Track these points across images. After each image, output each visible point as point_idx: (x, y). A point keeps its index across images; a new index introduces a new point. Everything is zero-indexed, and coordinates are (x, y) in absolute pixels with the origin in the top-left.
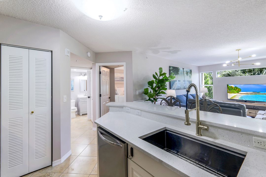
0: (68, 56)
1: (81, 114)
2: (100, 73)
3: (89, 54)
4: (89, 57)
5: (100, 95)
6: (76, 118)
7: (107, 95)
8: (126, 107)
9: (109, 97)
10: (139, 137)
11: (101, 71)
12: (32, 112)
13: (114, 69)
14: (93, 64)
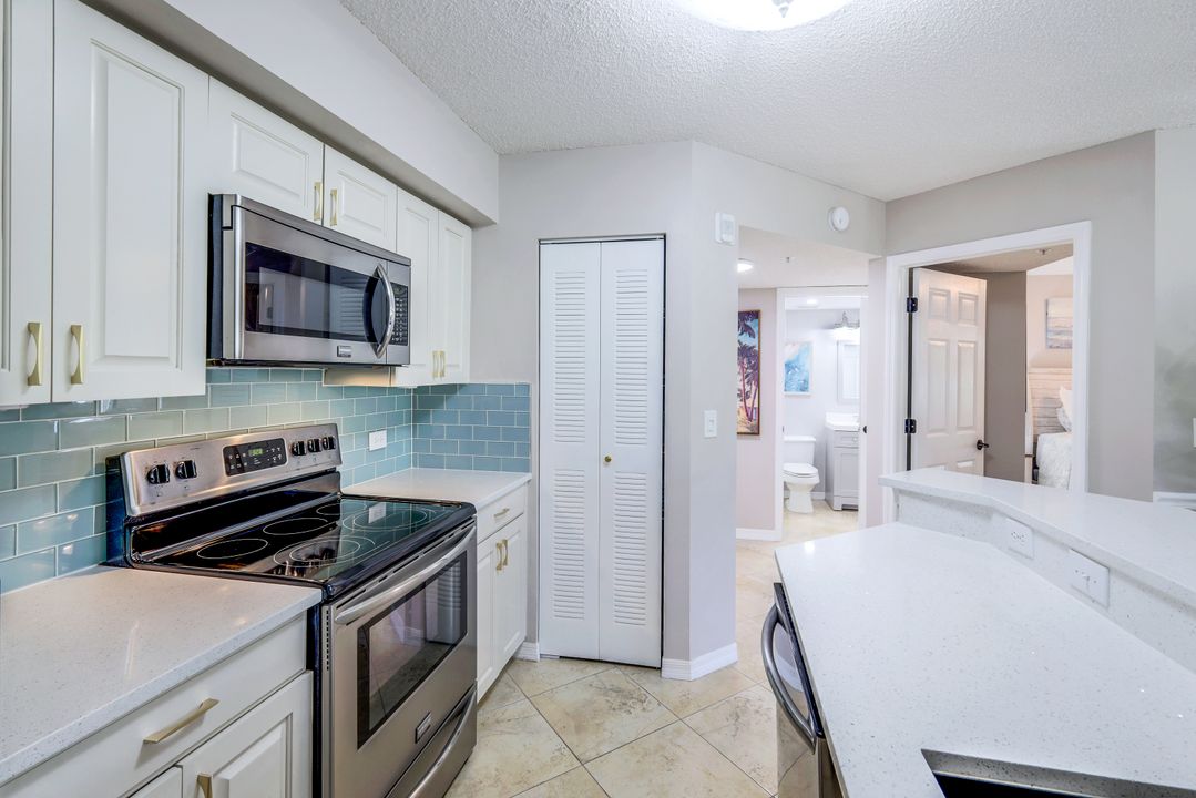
0: (725, 243)
1: (838, 504)
2: (912, 305)
3: (841, 218)
4: (840, 232)
5: (910, 426)
6: (814, 514)
7: (960, 428)
8: (1004, 515)
9: (979, 442)
10: (924, 752)
11: (921, 292)
12: (608, 460)
13: (1023, 273)
14: (871, 261)
